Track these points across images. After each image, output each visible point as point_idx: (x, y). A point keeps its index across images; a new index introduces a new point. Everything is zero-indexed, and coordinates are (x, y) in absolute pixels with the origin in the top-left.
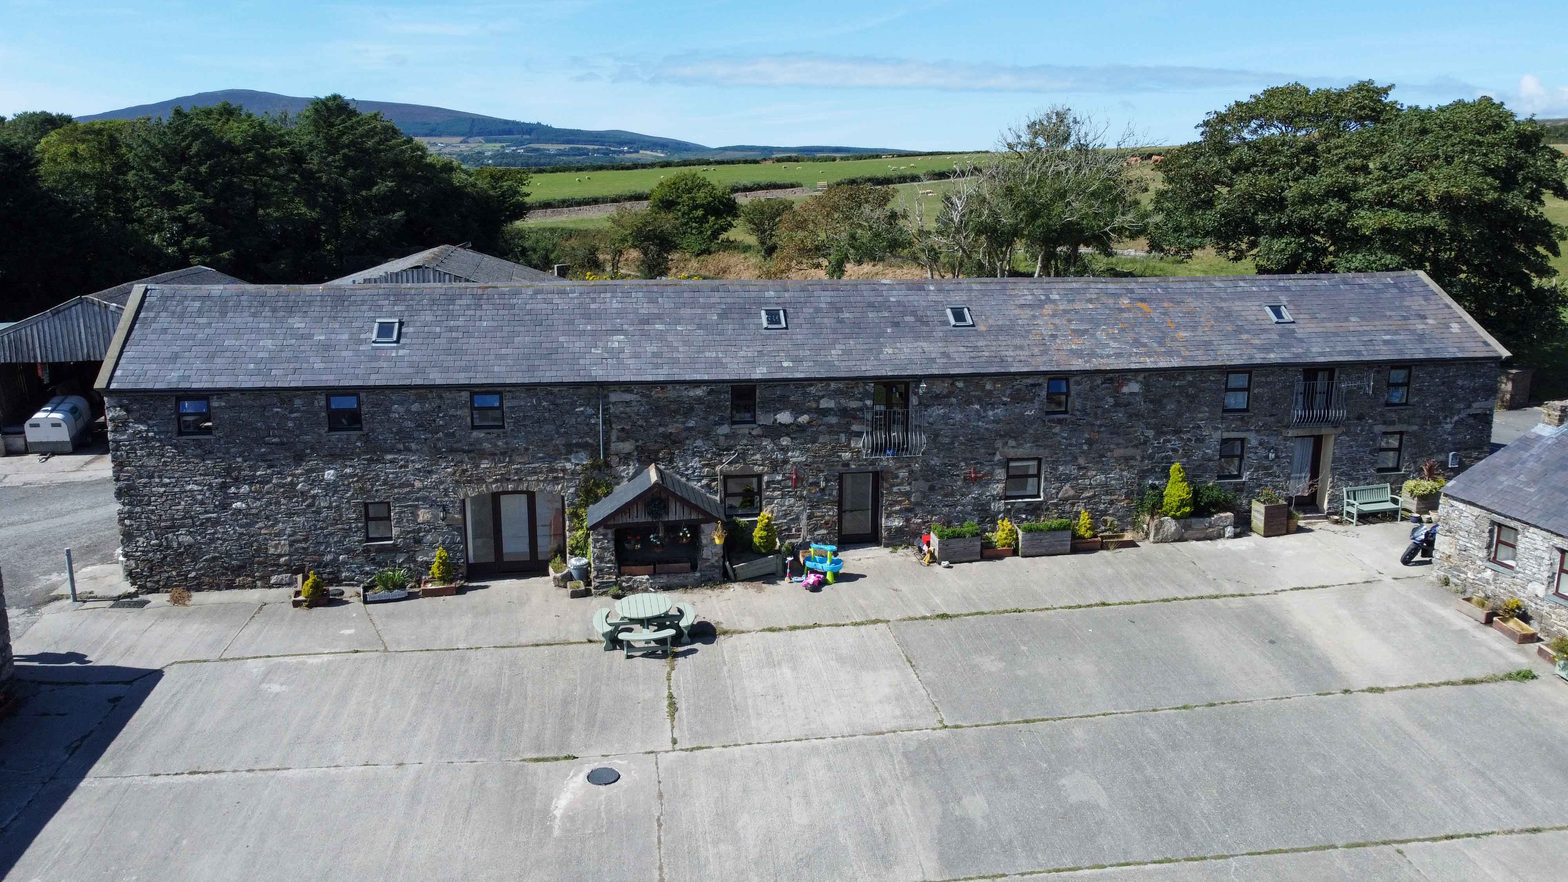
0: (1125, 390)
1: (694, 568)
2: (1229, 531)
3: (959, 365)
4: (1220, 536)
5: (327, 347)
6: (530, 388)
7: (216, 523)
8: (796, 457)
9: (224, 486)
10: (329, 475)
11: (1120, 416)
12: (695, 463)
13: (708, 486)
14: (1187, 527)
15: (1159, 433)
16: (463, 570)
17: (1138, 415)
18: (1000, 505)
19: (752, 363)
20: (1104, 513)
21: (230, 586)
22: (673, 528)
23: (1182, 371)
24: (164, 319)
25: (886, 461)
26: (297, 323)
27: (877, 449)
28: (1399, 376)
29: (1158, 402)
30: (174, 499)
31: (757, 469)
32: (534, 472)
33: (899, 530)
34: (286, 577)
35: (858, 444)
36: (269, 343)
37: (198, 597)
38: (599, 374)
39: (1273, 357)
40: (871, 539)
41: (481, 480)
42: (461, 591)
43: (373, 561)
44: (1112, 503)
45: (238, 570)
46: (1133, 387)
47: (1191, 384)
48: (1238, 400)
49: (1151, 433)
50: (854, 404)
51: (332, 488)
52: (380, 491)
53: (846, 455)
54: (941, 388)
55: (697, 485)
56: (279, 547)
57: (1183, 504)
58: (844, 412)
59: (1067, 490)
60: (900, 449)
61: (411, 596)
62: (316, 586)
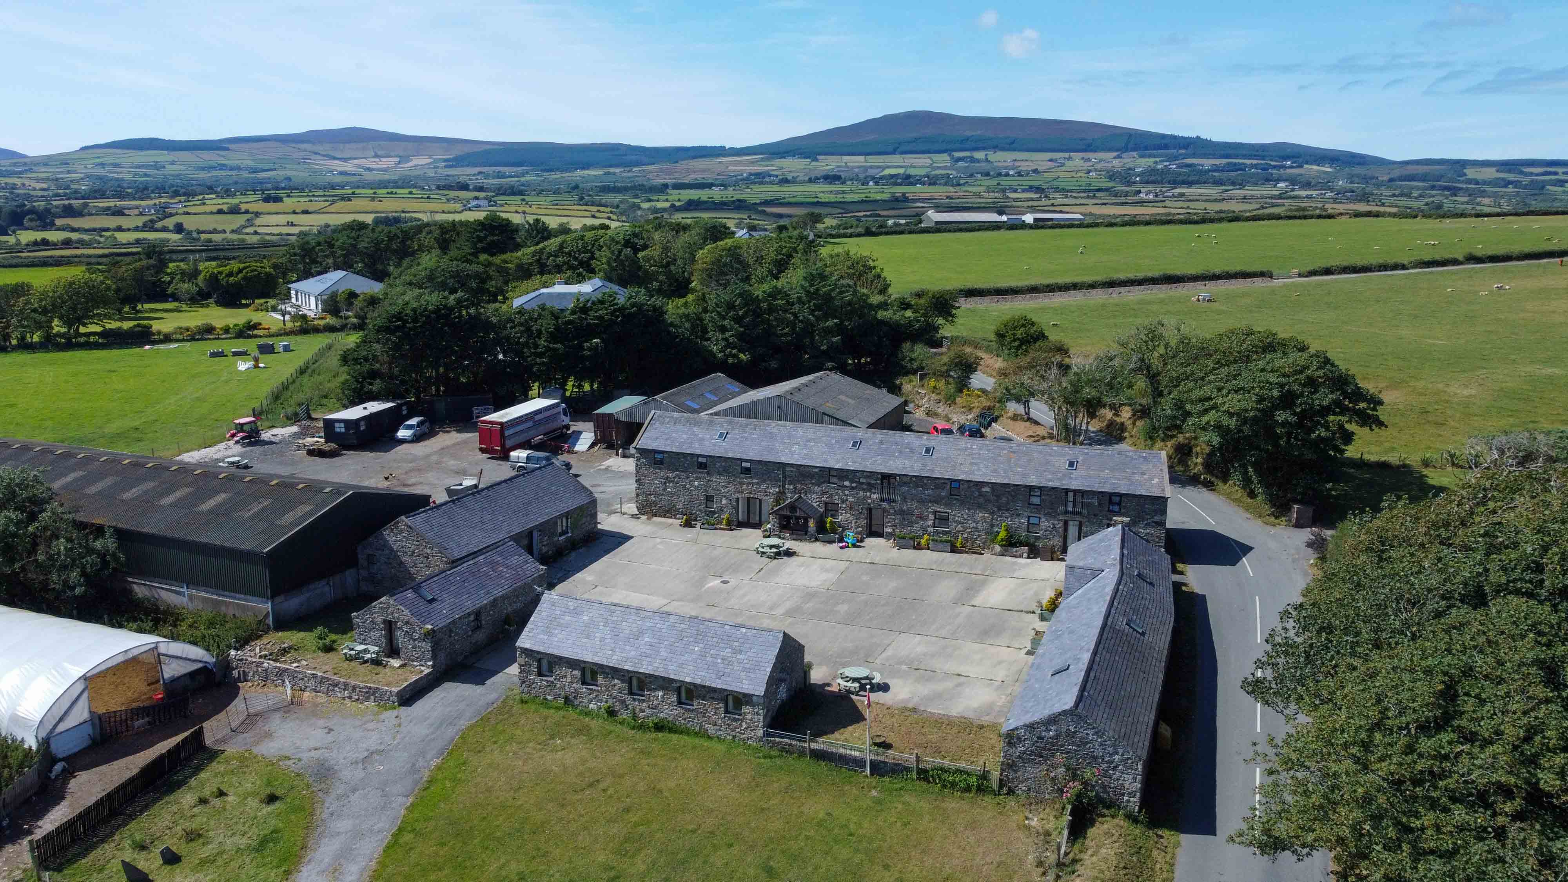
0: (983, 490)
1: (806, 534)
2: (1025, 555)
3: (915, 471)
4: (1021, 556)
5: (702, 440)
6: (760, 462)
7: (662, 495)
8: (851, 499)
9: (665, 483)
10: (696, 483)
11: (981, 500)
12: (814, 496)
13: (819, 505)
14: (1006, 551)
15: (999, 510)
16: (736, 523)
17: (989, 501)
18: (931, 529)
19: (838, 462)
20: (976, 539)
21: (664, 517)
22: (798, 518)
23: (1008, 485)
24: (658, 424)
25: (885, 505)
26: (696, 429)
27: (882, 500)
28: (1116, 499)
29: (998, 497)
30: (651, 485)
31: (836, 502)
32: (760, 492)
33: (890, 533)
34: (681, 516)
35: (875, 496)
36: (685, 436)
37: (655, 519)
38: (784, 460)
39: (1051, 484)
40: (880, 535)
41: (742, 492)
42: (732, 530)
43: (708, 515)
44: (979, 536)
45: (667, 512)
46: (987, 489)
47: (1013, 491)
48: (1036, 500)
49: (996, 509)
50: (873, 482)
51: (697, 488)
52: (711, 492)
53: (869, 501)
54: (905, 479)
55: (815, 505)
56: (680, 506)
57: (1002, 540)
58: (869, 484)
59: (959, 528)
60: (890, 501)
61: (716, 529)
62: (686, 520)
